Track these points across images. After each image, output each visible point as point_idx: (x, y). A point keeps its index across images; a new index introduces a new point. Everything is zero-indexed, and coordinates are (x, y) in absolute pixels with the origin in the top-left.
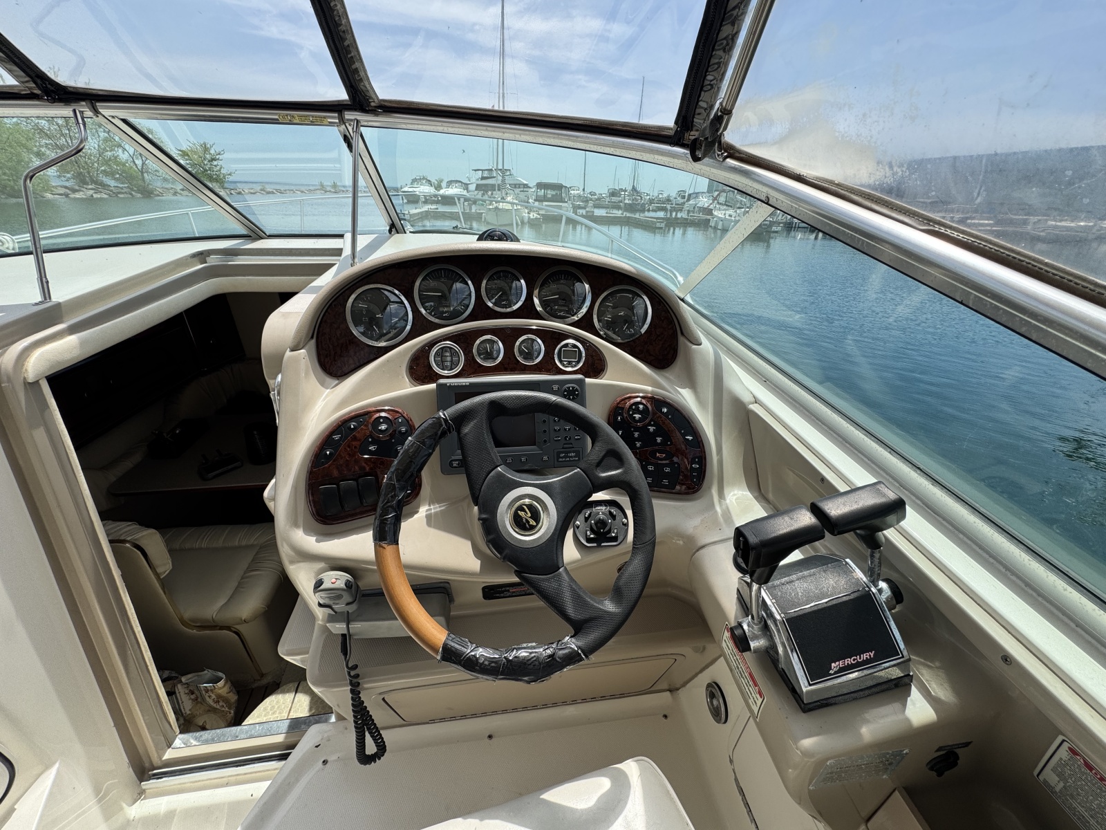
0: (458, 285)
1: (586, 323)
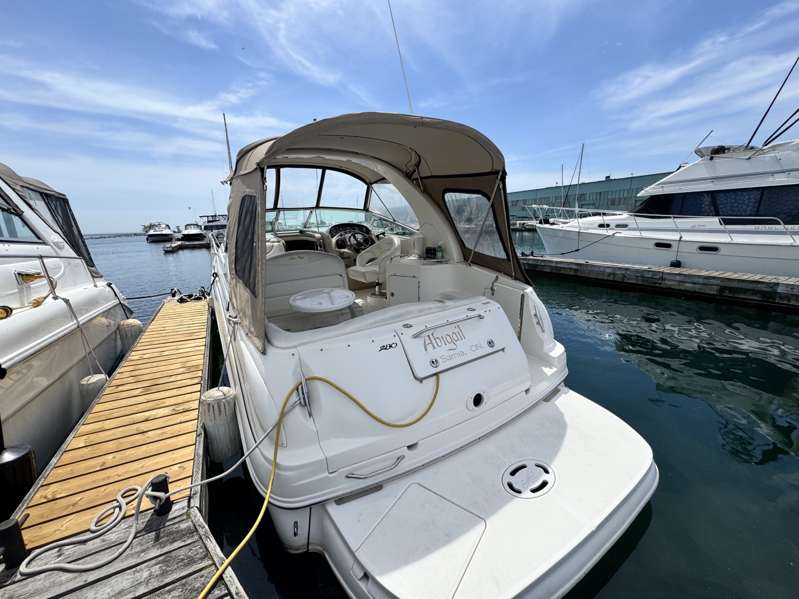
0: (341, 228)
1: (358, 230)
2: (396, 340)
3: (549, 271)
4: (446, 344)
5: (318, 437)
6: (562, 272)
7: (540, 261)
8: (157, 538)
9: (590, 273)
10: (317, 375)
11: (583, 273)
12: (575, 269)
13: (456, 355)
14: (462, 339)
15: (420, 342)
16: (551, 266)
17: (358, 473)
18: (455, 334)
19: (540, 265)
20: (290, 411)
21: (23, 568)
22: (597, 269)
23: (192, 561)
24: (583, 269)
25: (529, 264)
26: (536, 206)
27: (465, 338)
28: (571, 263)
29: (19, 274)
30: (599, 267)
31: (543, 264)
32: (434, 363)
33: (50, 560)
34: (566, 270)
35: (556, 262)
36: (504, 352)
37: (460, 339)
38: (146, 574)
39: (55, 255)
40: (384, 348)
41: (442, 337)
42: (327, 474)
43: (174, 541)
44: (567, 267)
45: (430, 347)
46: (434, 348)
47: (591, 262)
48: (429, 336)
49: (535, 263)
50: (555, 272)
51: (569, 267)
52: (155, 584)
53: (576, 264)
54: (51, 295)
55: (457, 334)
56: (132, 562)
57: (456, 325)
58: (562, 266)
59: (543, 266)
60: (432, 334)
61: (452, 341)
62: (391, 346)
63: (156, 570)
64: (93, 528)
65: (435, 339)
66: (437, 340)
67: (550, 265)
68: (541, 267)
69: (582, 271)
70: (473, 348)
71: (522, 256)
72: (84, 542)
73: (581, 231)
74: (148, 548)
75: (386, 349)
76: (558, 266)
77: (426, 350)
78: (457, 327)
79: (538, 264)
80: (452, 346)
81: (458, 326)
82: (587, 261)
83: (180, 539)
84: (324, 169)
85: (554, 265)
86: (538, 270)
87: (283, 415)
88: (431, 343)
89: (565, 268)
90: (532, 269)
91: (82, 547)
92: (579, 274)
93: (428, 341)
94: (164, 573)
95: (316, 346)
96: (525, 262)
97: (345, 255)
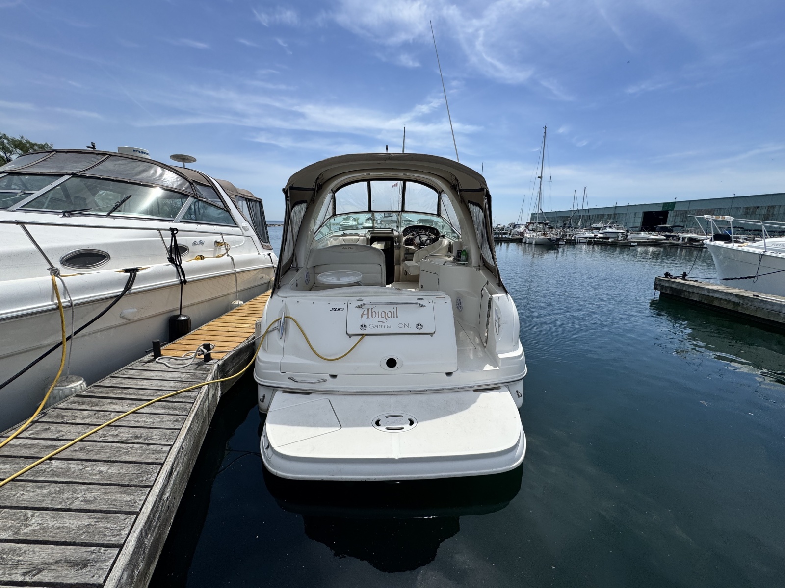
0: (415, 229)
1: (429, 232)
2: (345, 307)
3: (696, 299)
4: (379, 317)
5: (283, 352)
6: (716, 303)
7: (687, 287)
8: (197, 367)
9: (756, 311)
10: (291, 316)
11: (747, 309)
12: (734, 303)
13: (383, 327)
14: (394, 317)
15: (360, 311)
16: (701, 294)
17: (296, 378)
18: (391, 312)
19: (686, 291)
20: (272, 331)
21: (157, 360)
22: (769, 307)
23: (199, 378)
24: (747, 304)
25: (671, 288)
26: (710, 216)
27: (397, 317)
28: (730, 293)
29: (216, 242)
30: (773, 304)
31: (690, 290)
32: (363, 327)
33: (165, 361)
34: (722, 302)
35: (709, 290)
36: (432, 336)
37: (393, 316)
38: (184, 376)
39: (242, 234)
40: (334, 309)
41: (379, 312)
42: (279, 372)
43: (201, 371)
44: (723, 297)
45: (365, 316)
46: (368, 317)
47: (762, 296)
48: (368, 309)
49: (679, 287)
50: (706, 302)
51: (727, 298)
52: (183, 380)
53: (737, 296)
54: (226, 254)
55: (393, 313)
56: (184, 371)
57: (395, 306)
58: (717, 296)
59: (690, 292)
60: (372, 309)
61: (385, 317)
62: (339, 309)
63: (188, 376)
64: (183, 356)
65: (372, 312)
66: (374, 313)
67: (700, 292)
68: (687, 294)
69: (745, 306)
70: (401, 326)
71: (666, 277)
72: (177, 360)
73: (766, 254)
74: (191, 370)
75: (335, 310)
76: (710, 294)
77: (361, 317)
78: (395, 309)
79: (684, 289)
80: (384, 320)
81: (397, 308)
82: (757, 294)
83: (203, 371)
85: (706, 293)
86: (682, 296)
87: (267, 332)
88: (368, 314)
89: (720, 299)
90: (674, 294)
91: (176, 361)
92: (740, 310)
93: (366, 312)
94: (189, 378)
95: (296, 299)
96: (667, 285)
97: (410, 252)
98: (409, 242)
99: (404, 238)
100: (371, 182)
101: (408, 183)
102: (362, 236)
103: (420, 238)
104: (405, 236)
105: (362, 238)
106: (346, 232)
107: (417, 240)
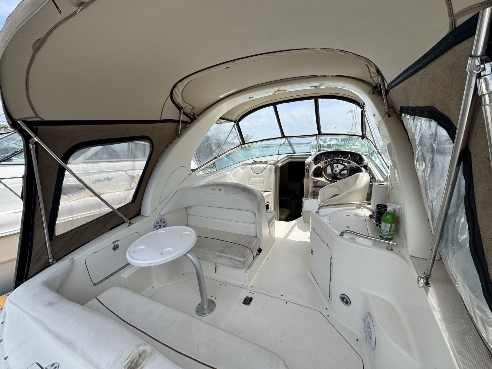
0: (331, 155)
1: (349, 159)
84: (316, 98)
97: (319, 184)
98: (318, 173)
99: (314, 167)
100: (277, 106)
101: (320, 100)
102: (271, 164)
103: (332, 168)
104: (315, 164)
105: (270, 166)
106: (256, 160)
107: (329, 170)
